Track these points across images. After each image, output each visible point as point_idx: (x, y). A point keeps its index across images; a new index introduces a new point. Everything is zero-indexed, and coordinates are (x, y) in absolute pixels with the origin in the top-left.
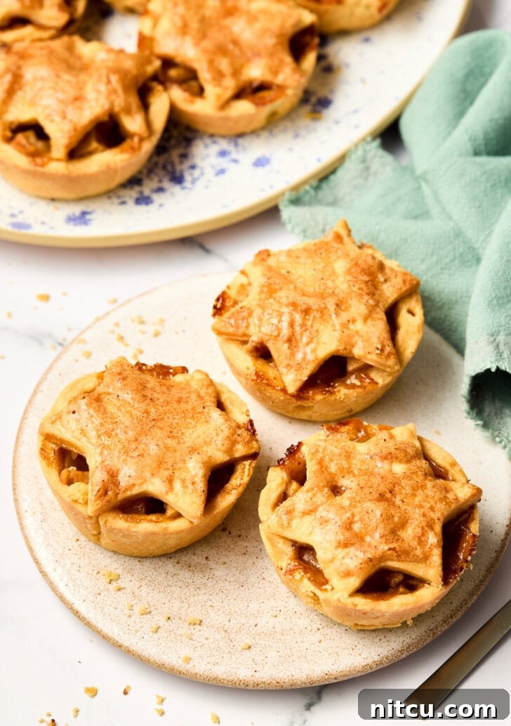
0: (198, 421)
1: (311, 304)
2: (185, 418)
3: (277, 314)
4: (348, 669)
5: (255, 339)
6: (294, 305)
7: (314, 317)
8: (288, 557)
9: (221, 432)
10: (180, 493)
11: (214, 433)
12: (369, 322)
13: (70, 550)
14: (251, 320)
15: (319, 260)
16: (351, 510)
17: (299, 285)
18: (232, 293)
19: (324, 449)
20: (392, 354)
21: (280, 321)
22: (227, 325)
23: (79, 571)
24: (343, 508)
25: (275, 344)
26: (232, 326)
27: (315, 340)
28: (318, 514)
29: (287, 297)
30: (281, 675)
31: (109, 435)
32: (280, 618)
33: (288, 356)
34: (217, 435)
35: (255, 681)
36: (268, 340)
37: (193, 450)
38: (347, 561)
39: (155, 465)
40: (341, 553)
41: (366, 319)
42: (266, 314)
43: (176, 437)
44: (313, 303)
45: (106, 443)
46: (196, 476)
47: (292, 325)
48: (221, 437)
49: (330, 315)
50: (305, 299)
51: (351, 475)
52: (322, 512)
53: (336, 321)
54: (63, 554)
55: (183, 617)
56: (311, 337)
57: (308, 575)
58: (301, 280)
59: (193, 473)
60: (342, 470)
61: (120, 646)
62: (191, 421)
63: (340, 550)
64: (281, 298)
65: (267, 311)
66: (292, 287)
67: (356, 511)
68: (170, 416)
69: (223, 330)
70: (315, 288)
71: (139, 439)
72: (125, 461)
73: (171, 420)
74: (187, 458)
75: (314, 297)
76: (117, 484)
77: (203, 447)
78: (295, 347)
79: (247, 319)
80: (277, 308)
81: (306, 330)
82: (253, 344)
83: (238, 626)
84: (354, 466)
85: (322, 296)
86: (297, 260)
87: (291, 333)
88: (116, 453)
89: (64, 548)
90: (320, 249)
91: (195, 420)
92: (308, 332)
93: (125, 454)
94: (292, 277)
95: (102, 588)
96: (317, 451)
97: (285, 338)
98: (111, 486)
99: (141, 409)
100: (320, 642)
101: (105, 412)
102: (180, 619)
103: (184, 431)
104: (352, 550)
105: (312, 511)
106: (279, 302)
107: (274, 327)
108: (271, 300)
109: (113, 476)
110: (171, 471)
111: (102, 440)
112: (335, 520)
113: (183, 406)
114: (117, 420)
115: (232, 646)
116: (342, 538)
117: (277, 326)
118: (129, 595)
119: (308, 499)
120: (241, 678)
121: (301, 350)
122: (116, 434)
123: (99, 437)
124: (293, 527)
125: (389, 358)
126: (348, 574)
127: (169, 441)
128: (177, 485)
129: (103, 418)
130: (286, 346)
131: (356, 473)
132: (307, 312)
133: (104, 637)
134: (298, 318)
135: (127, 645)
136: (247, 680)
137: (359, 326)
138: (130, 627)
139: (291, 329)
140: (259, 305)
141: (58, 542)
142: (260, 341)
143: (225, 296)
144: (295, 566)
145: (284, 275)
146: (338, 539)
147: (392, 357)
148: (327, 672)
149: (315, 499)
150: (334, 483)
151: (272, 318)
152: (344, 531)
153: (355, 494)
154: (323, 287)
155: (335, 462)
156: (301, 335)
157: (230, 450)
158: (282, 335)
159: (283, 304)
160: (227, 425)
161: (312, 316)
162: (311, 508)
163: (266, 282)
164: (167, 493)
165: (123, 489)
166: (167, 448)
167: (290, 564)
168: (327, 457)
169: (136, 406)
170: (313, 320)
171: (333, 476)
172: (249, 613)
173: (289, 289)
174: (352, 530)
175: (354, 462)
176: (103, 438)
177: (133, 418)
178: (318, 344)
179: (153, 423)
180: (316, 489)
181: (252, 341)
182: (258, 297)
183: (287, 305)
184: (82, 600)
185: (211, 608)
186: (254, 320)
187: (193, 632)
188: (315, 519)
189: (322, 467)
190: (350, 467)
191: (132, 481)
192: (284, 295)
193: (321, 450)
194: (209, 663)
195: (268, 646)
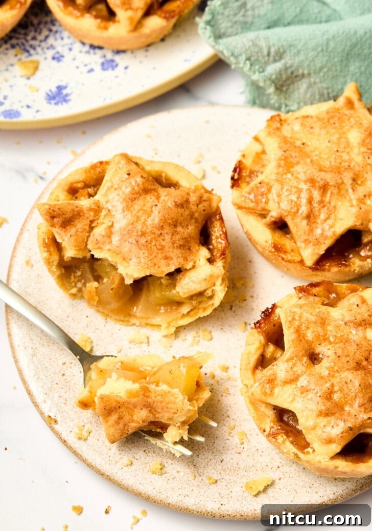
1: (329, 180)
3: (296, 190)
5: (274, 214)
6: (312, 181)
7: (332, 193)
8: (270, 419)
13: (57, 384)
14: (270, 196)
15: (333, 131)
16: (330, 381)
17: (315, 158)
18: (248, 162)
19: (300, 317)
21: (299, 197)
22: (247, 200)
23: (65, 404)
24: (322, 378)
25: (293, 219)
26: (252, 201)
27: (332, 216)
28: (299, 384)
29: (305, 173)
30: (245, 508)
32: (244, 455)
33: (307, 233)
35: (222, 513)
36: (287, 215)
38: (328, 429)
40: (322, 421)
42: (284, 190)
44: (329, 177)
47: (310, 201)
49: (347, 191)
50: (323, 174)
51: (327, 343)
52: (303, 381)
53: (353, 196)
54: (51, 388)
55: (157, 450)
56: (329, 212)
57: (291, 439)
58: (317, 153)
60: (318, 337)
61: (103, 475)
63: (321, 418)
64: (299, 173)
65: (286, 188)
66: (308, 160)
67: (335, 381)
69: (243, 204)
70: (331, 162)
75: (331, 172)
78: (314, 223)
79: (266, 194)
80: (296, 184)
81: (324, 206)
82: (273, 219)
83: (206, 461)
84: (329, 333)
85: (338, 170)
86: (312, 131)
87: (309, 210)
89: (52, 382)
90: (332, 117)
92: (326, 208)
94: (307, 149)
95: (86, 421)
96: (294, 319)
97: (304, 215)
102: (154, 452)
104: (332, 419)
105: (293, 380)
106: (297, 178)
107: (293, 203)
108: (289, 176)
112: (315, 391)
115: (200, 479)
116: (323, 408)
117: (296, 203)
119: (289, 369)
120: (209, 510)
121: (319, 226)
124: (275, 395)
126: (330, 441)
130: (305, 222)
131: (332, 339)
132: (324, 188)
133: (88, 465)
134: (316, 195)
135: (108, 474)
136: (214, 512)
138: (111, 458)
139: (309, 206)
140: (277, 180)
141: (46, 377)
142: (279, 216)
143: (242, 166)
144: (278, 429)
145: (299, 147)
146: (320, 409)
149: (295, 369)
150: (311, 351)
151: (291, 194)
152: (325, 401)
153: (332, 364)
154: (338, 161)
155: (312, 329)
156: (319, 212)
158: (300, 211)
159: (301, 180)
161: (329, 192)
162: (292, 378)
163: (282, 155)
167: (273, 427)
168: (304, 325)
170: (331, 196)
171: (310, 343)
172: (216, 450)
173: (306, 164)
174: (332, 399)
175: (330, 328)
178: (335, 220)
180: (295, 359)
181: (272, 216)
182: (275, 171)
183: (305, 182)
184: (69, 431)
186: (273, 196)
187: (166, 465)
188: (296, 388)
189: (299, 336)
190: (326, 334)
192: (302, 171)
193: (297, 318)
194: (180, 495)
195: (232, 481)
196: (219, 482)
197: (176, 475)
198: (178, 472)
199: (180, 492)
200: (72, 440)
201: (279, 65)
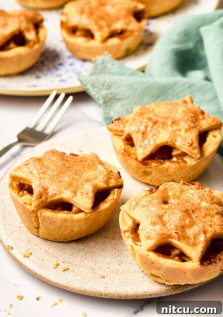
0: (90, 169)
2: (84, 168)
3: (140, 122)
4: (157, 291)
5: (126, 133)
6: (150, 119)
8: (128, 226)
9: (102, 173)
10: (80, 197)
11: (99, 173)
12: (188, 132)
13: (16, 231)
16: (166, 210)
20: (197, 148)
21: (141, 125)
24: (163, 208)
25: (136, 135)
26: (117, 126)
27: (156, 135)
30: (120, 290)
31: (44, 173)
32: (122, 265)
34: (100, 174)
35: (106, 292)
36: (133, 133)
37: (87, 180)
39: (67, 185)
41: (186, 131)
43: (79, 175)
45: (43, 176)
46: (88, 190)
47: (146, 127)
48: (102, 175)
49: (168, 126)
53: (170, 129)
54: (12, 233)
55: (70, 262)
56: (155, 133)
57: (132, 235)
59: (87, 189)
61: (36, 274)
62: (87, 169)
65: (136, 121)
68: (76, 166)
69: (112, 128)
71: (59, 175)
72: (52, 183)
73: (76, 168)
74: (84, 184)
76: (47, 194)
77: (92, 179)
78: (146, 137)
79: (125, 124)
80: (141, 120)
82: (125, 135)
83: (99, 267)
87: (145, 130)
88: (47, 180)
89: (13, 230)
91: (89, 169)
92: (154, 131)
93: (52, 181)
97: (141, 132)
98: (44, 194)
99: (61, 163)
100: (143, 277)
101: (43, 164)
102: (69, 262)
103: (83, 173)
107: (137, 127)
108: (140, 117)
109: (45, 190)
110: (75, 189)
111: (40, 175)
113: (83, 163)
114: (49, 167)
115: (95, 276)
118: (43, 251)
120: (98, 290)
121: (148, 139)
122: (48, 173)
123: (39, 174)
125: (195, 149)
126: (149, 237)
127: (75, 176)
128: (79, 194)
129: (41, 166)
130: (141, 136)
132: (155, 122)
136: (101, 291)
137: (183, 133)
138: (42, 265)
141: (10, 228)
142: (129, 134)
147: (196, 149)
148: (145, 291)
149: (152, 201)
156: (150, 132)
157: (107, 182)
159: (144, 119)
160: (106, 170)
161: (158, 125)
164: (73, 197)
165: (50, 196)
166: (74, 179)
169: (58, 162)
172: (105, 262)
176: (41, 174)
177: (57, 166)
178: (157, 137)
179: (67, 169)
180: (155, 198)
183: (146, 119)
185: (86, 259)
186: (128, 124)
187: (75, 269)
191: (55, 192)
194: (82, 283)
195: (114, 277)
196: (106, 277)
197: (80, 273)
198: (82, 272)
199: (82, 281)
200: (20, 257)
201: (108, 91)
